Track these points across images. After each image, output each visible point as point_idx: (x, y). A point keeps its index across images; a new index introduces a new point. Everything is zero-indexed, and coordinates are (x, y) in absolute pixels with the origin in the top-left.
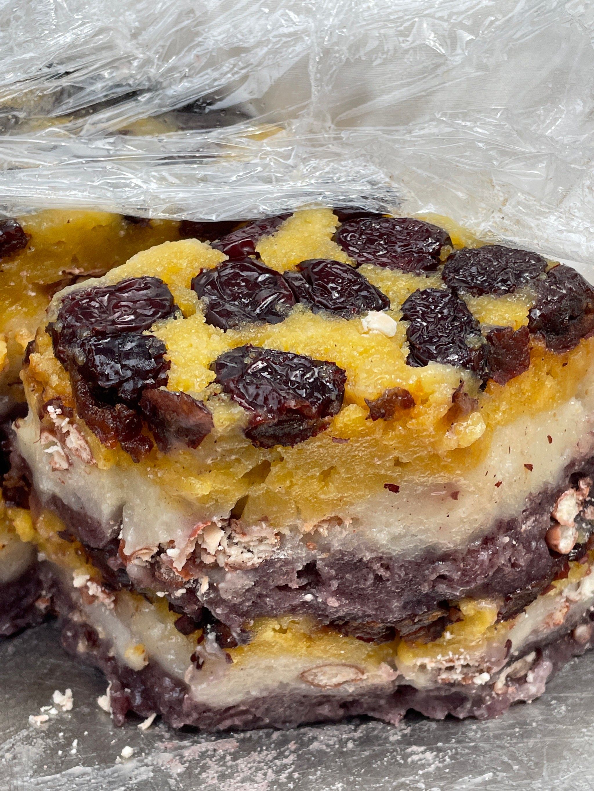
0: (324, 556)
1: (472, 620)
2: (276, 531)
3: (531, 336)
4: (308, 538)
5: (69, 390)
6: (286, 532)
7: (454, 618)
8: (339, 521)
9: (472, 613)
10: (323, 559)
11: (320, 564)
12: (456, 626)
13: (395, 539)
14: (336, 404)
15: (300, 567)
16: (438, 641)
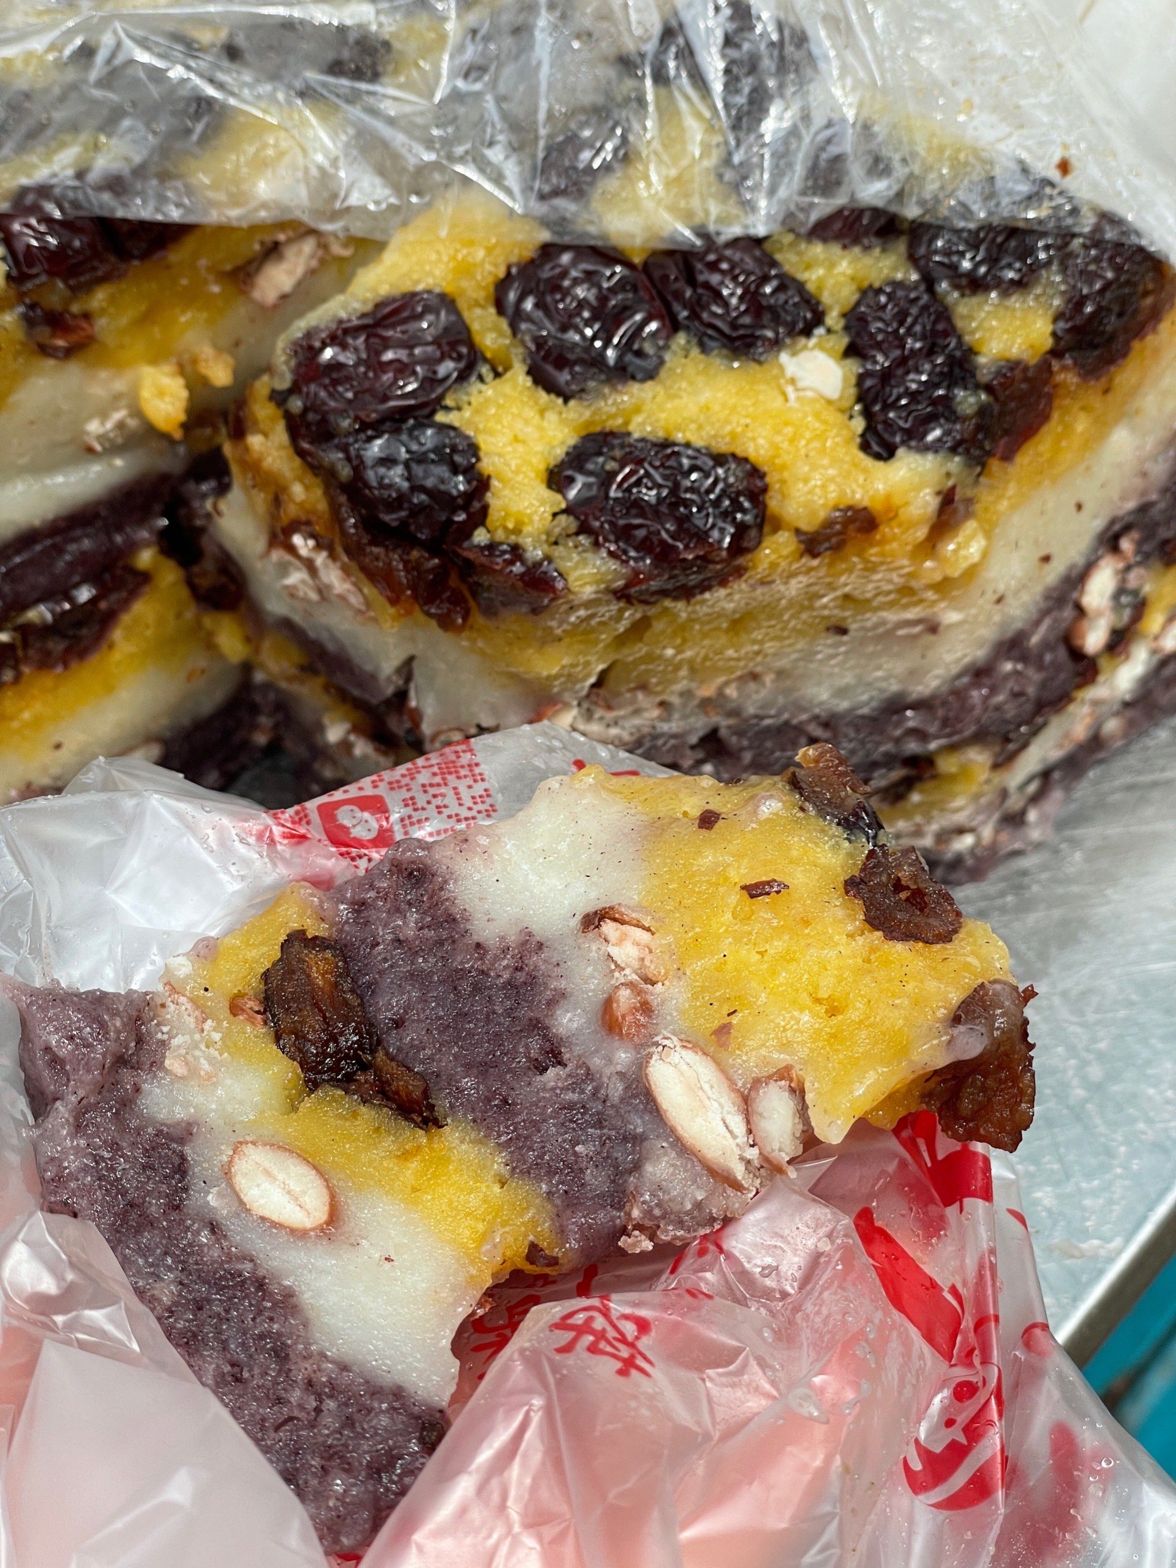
0: (731, 722)
1: (952, 778)
2: (658, 699)
3: (1056, 365)
4: (706, 704)
5: (322, 506)
6: (675, 700)
7: (927, 775)
8: (755, 677)
9: (953, 770)
10: (729, 727)
11: (723, 733)
12: (929, 785)
13: (841, 692)
14: (753, 533)
15: (694, 739)
16: (900, 805)
